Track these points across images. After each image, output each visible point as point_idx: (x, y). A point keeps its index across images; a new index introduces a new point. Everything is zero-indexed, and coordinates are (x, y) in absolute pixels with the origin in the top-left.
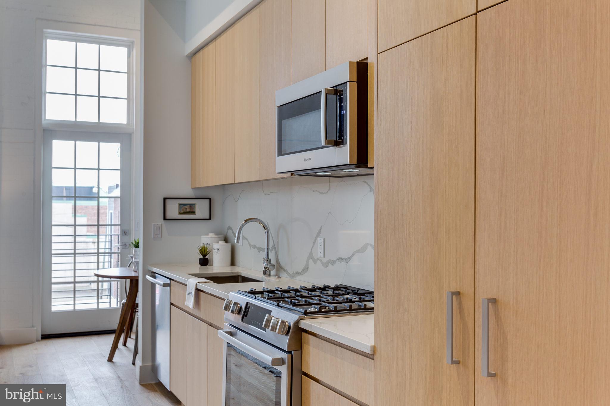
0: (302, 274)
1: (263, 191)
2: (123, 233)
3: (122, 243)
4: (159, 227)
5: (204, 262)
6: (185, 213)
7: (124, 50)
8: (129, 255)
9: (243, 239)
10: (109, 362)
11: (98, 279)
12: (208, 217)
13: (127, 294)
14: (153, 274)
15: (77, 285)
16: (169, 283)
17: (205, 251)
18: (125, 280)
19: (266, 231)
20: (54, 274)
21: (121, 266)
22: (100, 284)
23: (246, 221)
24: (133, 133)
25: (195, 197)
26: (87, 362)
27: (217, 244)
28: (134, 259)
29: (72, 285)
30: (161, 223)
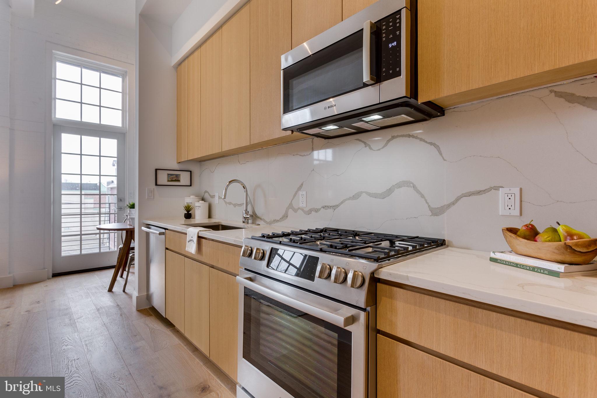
0: (281, 221)
1: (239, 161)
2: (119, 200)
3: (119, 207)
4: (152, 191)
5: (188, 216)
6: (172, 181)
7: (120, 80)
8: (124, 214)
9: (219, 199)
10: (110, 293)
11: (100, 232)
12: (189, 184)
13: (124, 243)
14: (148, 226)
15: (83, 236)
16: (164, 232)
17: (189, 208)
18: (121, 231)
19: (245, 190)
20: (63, 230)
21: (118, 222)
22: (102, 235)
23: (230, 182)
24: (127, 133)
25: (179, 170)
26: (91, 294)
27: (198, 203)
28: (129, 216)
29: (79, 237)
30: (153, 188)
